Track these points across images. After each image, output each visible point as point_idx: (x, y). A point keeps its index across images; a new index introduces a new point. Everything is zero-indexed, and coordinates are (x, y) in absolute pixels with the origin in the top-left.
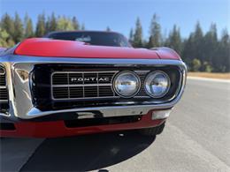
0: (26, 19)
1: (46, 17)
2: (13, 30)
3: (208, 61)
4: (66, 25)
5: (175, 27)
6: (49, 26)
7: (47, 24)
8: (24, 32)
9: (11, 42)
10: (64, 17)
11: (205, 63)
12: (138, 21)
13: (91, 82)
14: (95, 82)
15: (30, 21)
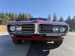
0: (15, 14)
1: (21, 14)
2: (11, 17)
3: (73, 28)
4: (27, 16)
5: (61, 17)
6: (22, 16)
7: (22, 15)
8: (14, 18)
9: (11, 20)
10: (27, 13)
11: (72, 29)
12: (49, 15)
13: (48, 28)
14: (49, 28)
15: (17, 14)
